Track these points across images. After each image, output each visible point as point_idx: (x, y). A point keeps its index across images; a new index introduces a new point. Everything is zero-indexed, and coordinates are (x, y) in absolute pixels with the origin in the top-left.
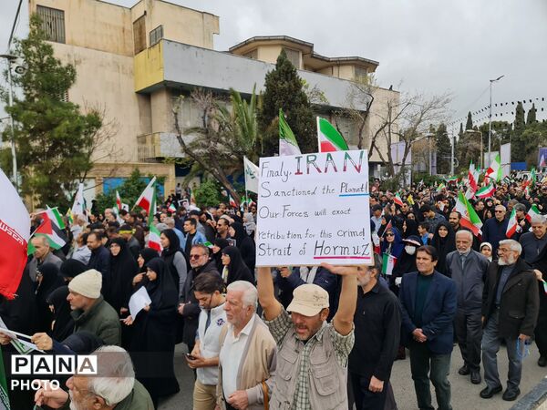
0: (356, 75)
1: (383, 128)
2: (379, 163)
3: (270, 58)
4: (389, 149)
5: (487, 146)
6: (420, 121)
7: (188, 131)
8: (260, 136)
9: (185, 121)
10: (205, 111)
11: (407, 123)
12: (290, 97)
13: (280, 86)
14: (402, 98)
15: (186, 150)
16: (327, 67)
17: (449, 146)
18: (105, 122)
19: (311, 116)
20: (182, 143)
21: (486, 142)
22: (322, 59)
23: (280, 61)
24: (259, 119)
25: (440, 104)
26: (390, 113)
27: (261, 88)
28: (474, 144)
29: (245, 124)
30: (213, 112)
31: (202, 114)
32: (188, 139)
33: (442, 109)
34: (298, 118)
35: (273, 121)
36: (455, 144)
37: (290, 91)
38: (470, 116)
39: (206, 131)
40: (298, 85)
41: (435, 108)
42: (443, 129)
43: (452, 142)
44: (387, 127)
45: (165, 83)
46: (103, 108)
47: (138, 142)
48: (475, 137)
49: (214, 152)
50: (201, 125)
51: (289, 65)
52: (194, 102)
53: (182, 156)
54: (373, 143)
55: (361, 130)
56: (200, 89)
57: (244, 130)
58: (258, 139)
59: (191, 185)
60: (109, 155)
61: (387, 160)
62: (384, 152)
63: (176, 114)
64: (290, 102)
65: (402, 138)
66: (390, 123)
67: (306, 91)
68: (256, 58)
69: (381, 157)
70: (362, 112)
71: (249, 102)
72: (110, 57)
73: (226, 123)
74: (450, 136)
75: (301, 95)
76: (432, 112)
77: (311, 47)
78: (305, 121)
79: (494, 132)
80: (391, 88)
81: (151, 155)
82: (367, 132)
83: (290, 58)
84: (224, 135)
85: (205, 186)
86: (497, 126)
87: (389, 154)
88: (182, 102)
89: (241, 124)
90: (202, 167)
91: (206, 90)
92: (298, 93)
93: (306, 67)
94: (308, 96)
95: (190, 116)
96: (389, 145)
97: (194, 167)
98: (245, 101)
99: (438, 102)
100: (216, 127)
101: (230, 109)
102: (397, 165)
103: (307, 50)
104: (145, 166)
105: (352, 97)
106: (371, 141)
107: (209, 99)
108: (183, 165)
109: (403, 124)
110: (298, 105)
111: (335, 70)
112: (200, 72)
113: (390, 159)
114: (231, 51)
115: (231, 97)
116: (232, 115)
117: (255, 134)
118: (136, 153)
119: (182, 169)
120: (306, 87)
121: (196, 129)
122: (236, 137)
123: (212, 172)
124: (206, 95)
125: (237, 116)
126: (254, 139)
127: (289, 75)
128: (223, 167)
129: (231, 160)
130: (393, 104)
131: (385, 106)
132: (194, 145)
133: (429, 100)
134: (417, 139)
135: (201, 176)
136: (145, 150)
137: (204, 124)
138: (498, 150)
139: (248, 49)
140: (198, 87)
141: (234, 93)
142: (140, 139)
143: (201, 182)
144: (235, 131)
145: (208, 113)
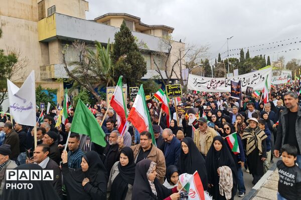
0: (163, 34)
1: (177, 61)
2: (176, 79)
3: (117, 25)
4: (181, 72)
5: (227, 70)
6: (195, 58)
7: (71, 64)
8: (112, 66)
9: (69, 58)
10: (81, 53)
11: (189, 59)
12: (128, 46)
13: (123, 40)
14: (186, 46)
15: (70, 75)
16: (148, 30)
17: (210, 70)
18: (19, 59)
19: (140, 56)
20: (67, 70)
21: (227, 68)
22: (145, 26)
23: (122, 27)
24: (112, 57)
25: (204, 50)
26: (180, 54)
27: (113, 41)
28: (221, 69)
29: (104, 59)
30: (85, 54)
31: (79, 54)
32: (71, 68)
33: (205, 53)
34: (133, 57)
35: (120, 59)
36: (213, 69)
37: (128, 43)
38: (219, 55)
39: (82, 64)
40: (132, 40)
41: (202, 52)
42: (207, 62)
43: (212, 68)
44: (179, 61)
45: (57, 37)
46: (18, 52)
47: (41, 70)
48: (222, 66)
49: (87, 75)
50: (79, 61)
51: (127, 29)
52: (75, 47)
53: (68, 77)
54: (173, 69)
55: (166, 63)
56: (78, 41)
57: (103, 63)
58: (112, 68)
59: (73, 94)
60: (22, 78)
61: (180, 78)
62: (178, 74)
63: (64, 54)
64: (128, 49)
65: (187, 66)
66: (181, 59)
67: (137, 43)
68: (110, 25)
69: (177, 77)
70: (166, 54)
71: (106, 48)
72: (23, 22)
73: (93, 59)
74: (211, 65)
75: (134, 45)
76: (201, 54)
77: (139, 19)
78: (137, 59)
79: (230, 64)
80: (180, 41)
81: (49, 77)
82: (169, 64)
83: (128, 25)
84: (92, 66)
85: (81, 94)
86: (232, 60)
87: (181, 75)
88: (68, 47)
89: (101, 60)
90: (79, 83)
91: (81, 41)
92: (133, 44)
93: (137, 30)
94: (138, 45)
95: (72, 55)
96: (181, 70)
97: (75, 84)
98: (104, 47)
99: (203, 49)
100: (87, 61)
101: (96, 51)
102: (185, 80)
103: (137, 21)
104: (45, 83)
105: (161, 46)
106: (172, 68)
107: (83, 46)
108: (68, 83)
109: (187, 60)
110: (133, 50)
111: (152, 31)
112: (78, 31)
113: (181, 77)
114: (95, 21)
115: (96, 45)
116: (97, 55)
117: (110, 65)
118: (39, 76)
119: (67, 85)
120: (137, 41)
121: (75, 63)
122: (99, 67)
123: (85, 86)
124: (81, 44)
125: (99, 56)
126: (109, 68)
127: (127, 35)
128: (91, 83)
129: (96, 79)
130: (182, 50)
131: (178, 51)
132: (75, 72)
133: (199, 48)
134: (194, 67)
135: (79, 88)
136: (45, 74)
137: (81, 60)
138: (233, 72)
139: (105, 20)
140: (77, 39)
141: (97, 43)
142: (42, 68)
143: (79, 92)
144: (98, 64)
145: (83, 54)
